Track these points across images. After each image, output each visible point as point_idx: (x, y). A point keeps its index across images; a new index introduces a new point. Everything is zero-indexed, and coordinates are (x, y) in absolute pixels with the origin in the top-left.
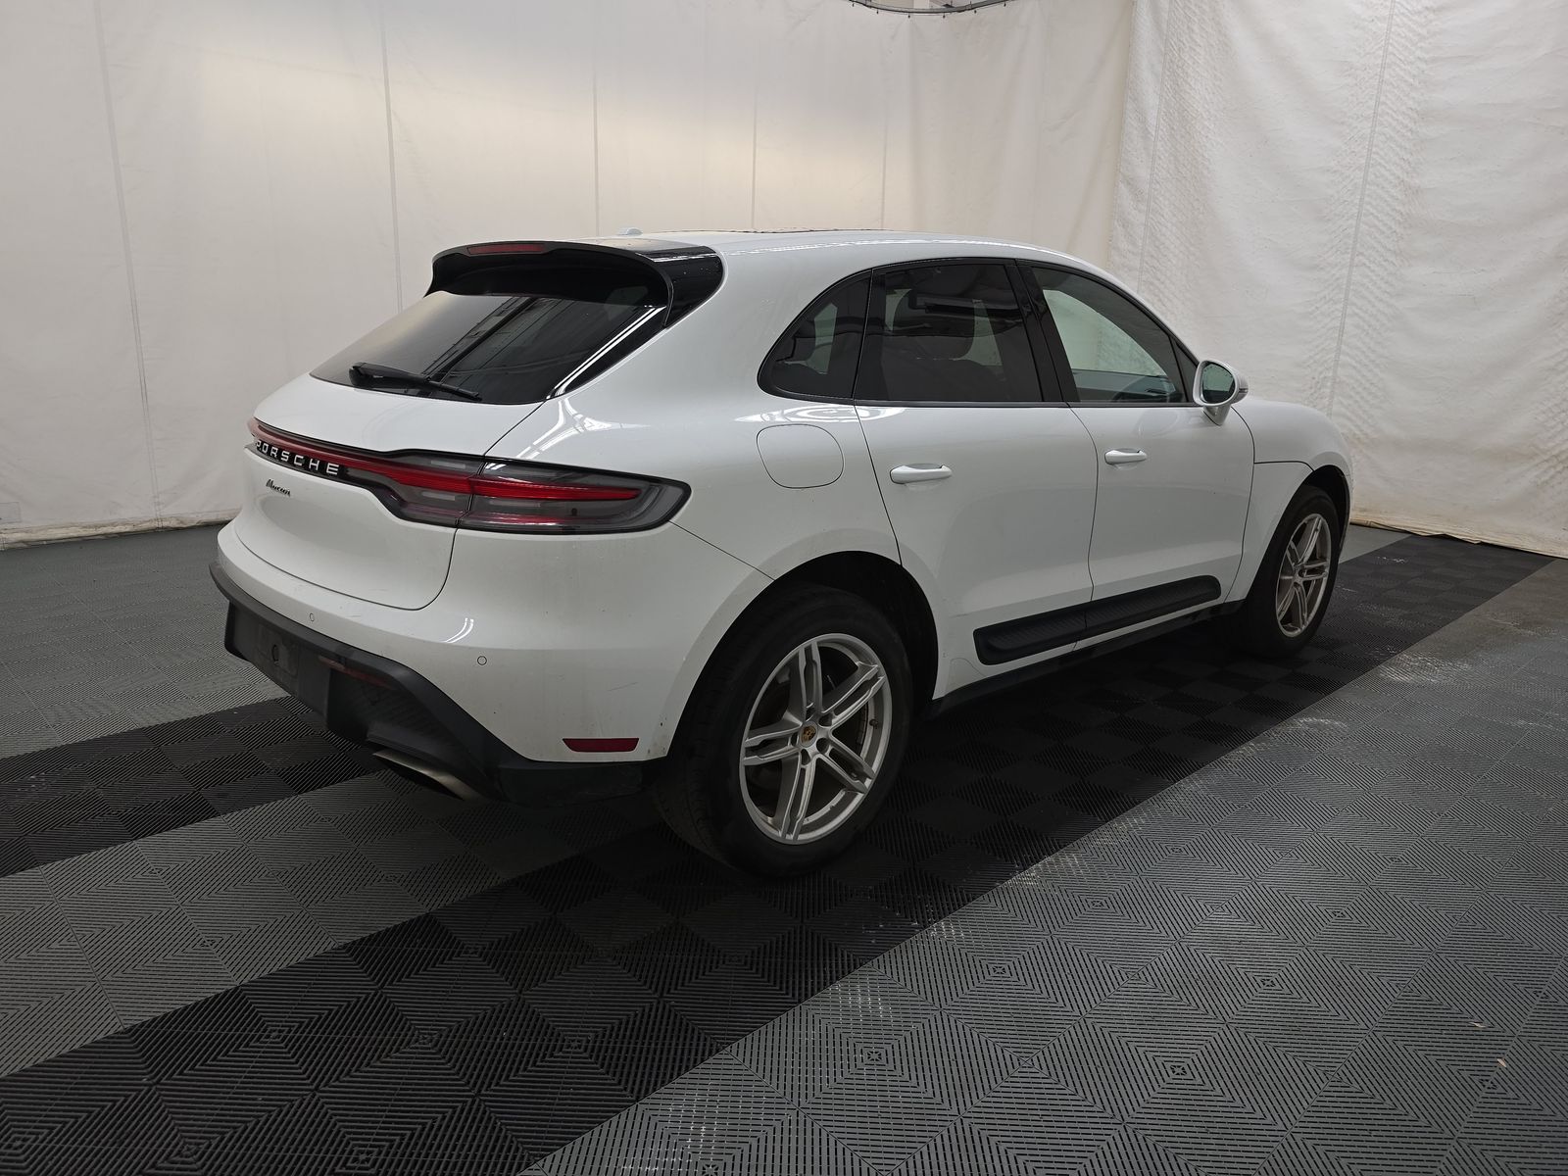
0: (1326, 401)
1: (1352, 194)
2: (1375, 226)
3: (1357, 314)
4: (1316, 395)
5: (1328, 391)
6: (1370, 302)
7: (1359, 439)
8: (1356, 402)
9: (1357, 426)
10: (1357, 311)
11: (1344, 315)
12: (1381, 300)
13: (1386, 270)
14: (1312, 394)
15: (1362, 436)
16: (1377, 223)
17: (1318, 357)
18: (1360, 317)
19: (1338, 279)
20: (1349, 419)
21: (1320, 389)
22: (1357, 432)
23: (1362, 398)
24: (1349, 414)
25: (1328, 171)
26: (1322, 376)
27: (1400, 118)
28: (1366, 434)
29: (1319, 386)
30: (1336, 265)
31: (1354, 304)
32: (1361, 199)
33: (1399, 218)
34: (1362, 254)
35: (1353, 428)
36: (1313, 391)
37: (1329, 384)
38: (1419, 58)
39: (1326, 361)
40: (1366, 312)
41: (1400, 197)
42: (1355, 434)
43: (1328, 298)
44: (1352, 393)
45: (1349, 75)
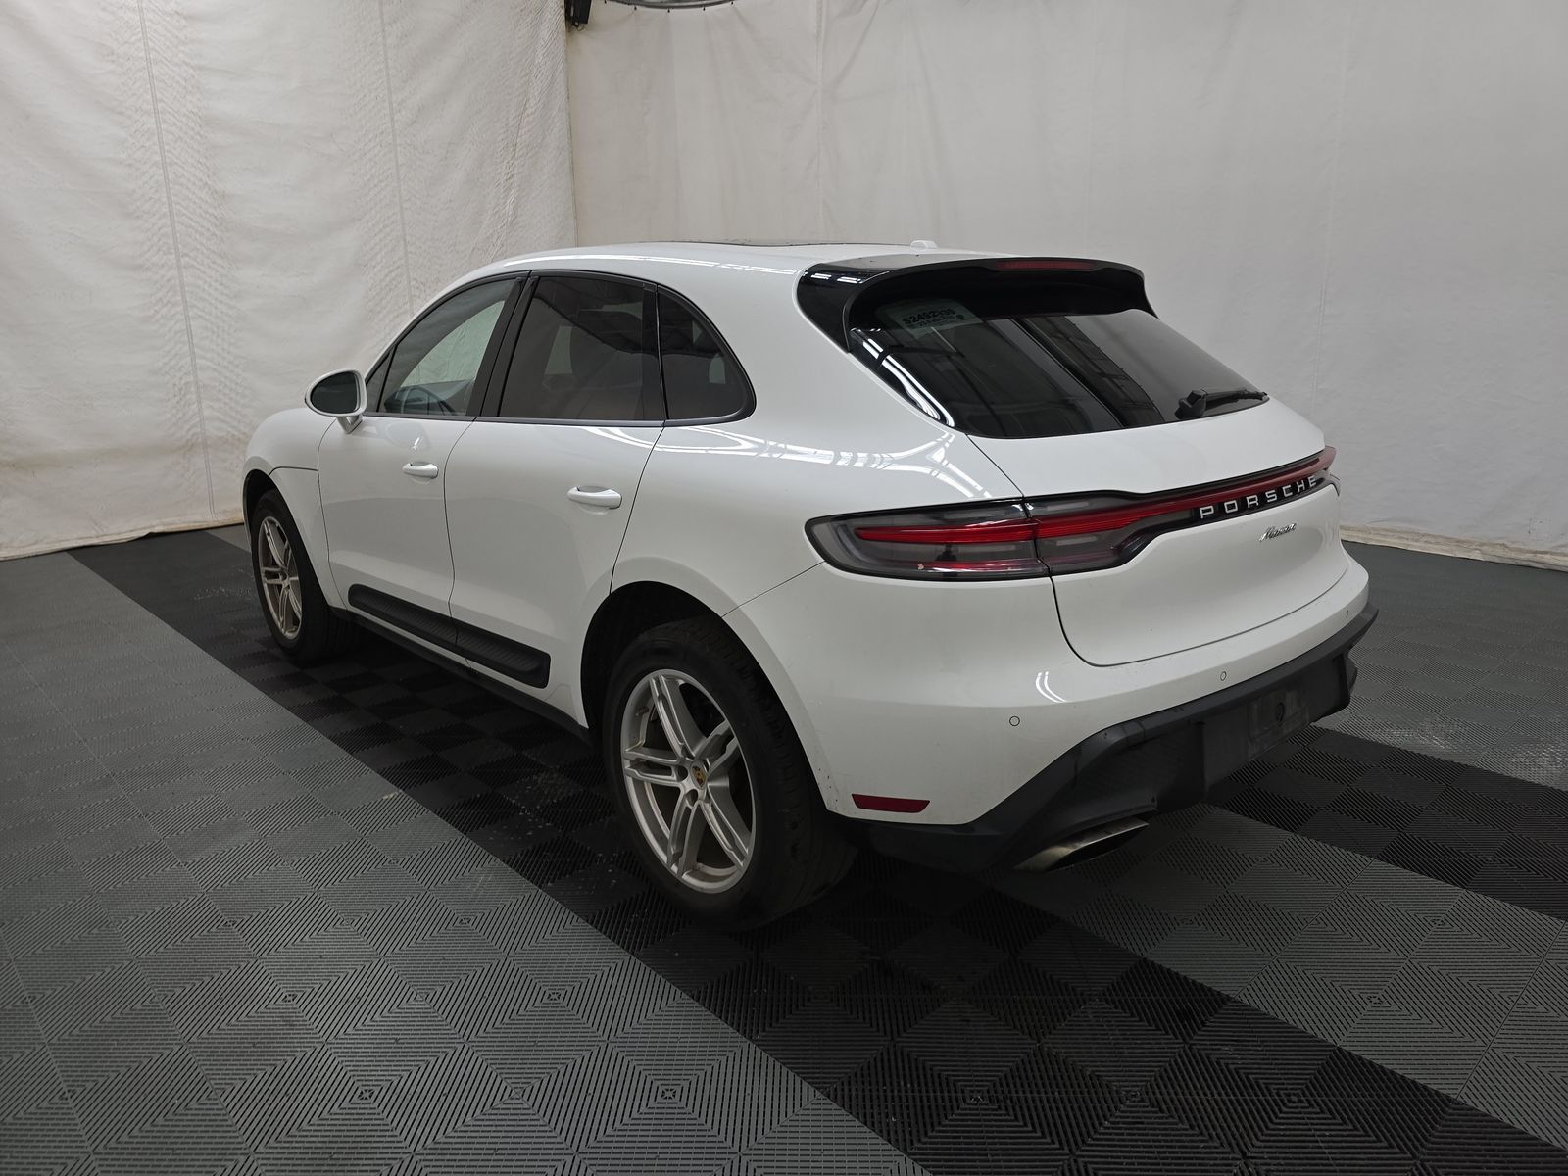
0: (194, 406)
1: (156, 191)
2: (191, 227)
3: (200, 316)
4: (183, 402)
5: (194, 397)
6: (210, 303)
7: (239, 439)
8: (226, 403)
9: (233, 427)
10: (200, 313)
11: (187, 318)
12: (221, 302)
13: (217, 272)
14: (178, 402)
15: (241, 436)
16: (193, 224)
17: (173, 362)
18: (205, 320)
19: (168, 281)
20: (223, 421)
21: (185, 395)
22: (236, 433)
23: (231, 399)
24: (222, 417)
25: (121, 163)
26: (183, 382)
27: (184, 119)
28: (244, 434)
29: (183, 392)
30: (163, 265)
31: (194, 306)
32: (169, 198)
33: (214, 220)
34: (187, 255)
35: (230, 429)
36: (177, 398)
37: (193, 389)
38: (185, 62)
39: (182, 366)
40: (210, 314)
41: (209, 201)
42: (234, 436)
43: (165, 301)
44: (221, 396)
45: (113, 61)
